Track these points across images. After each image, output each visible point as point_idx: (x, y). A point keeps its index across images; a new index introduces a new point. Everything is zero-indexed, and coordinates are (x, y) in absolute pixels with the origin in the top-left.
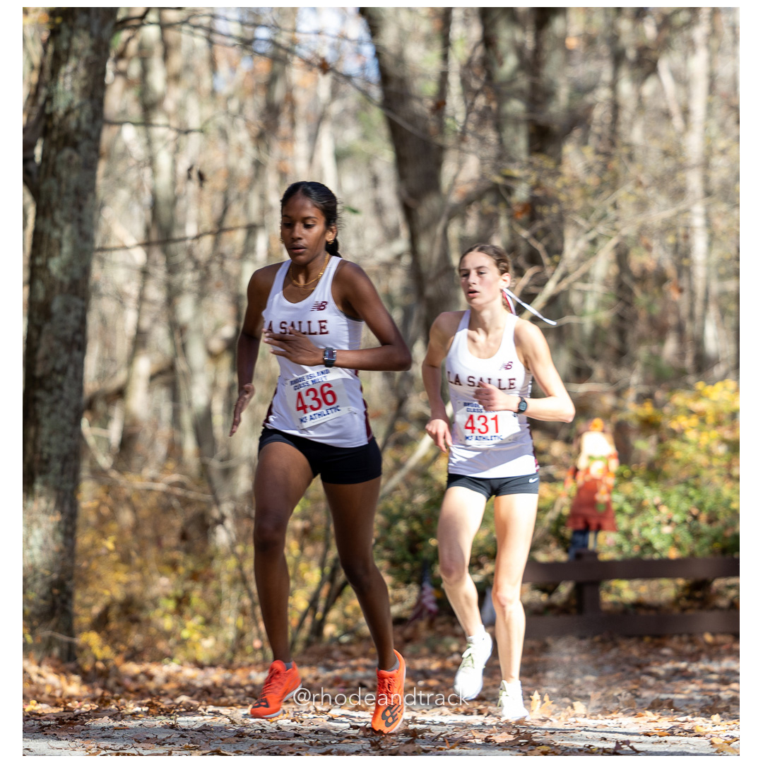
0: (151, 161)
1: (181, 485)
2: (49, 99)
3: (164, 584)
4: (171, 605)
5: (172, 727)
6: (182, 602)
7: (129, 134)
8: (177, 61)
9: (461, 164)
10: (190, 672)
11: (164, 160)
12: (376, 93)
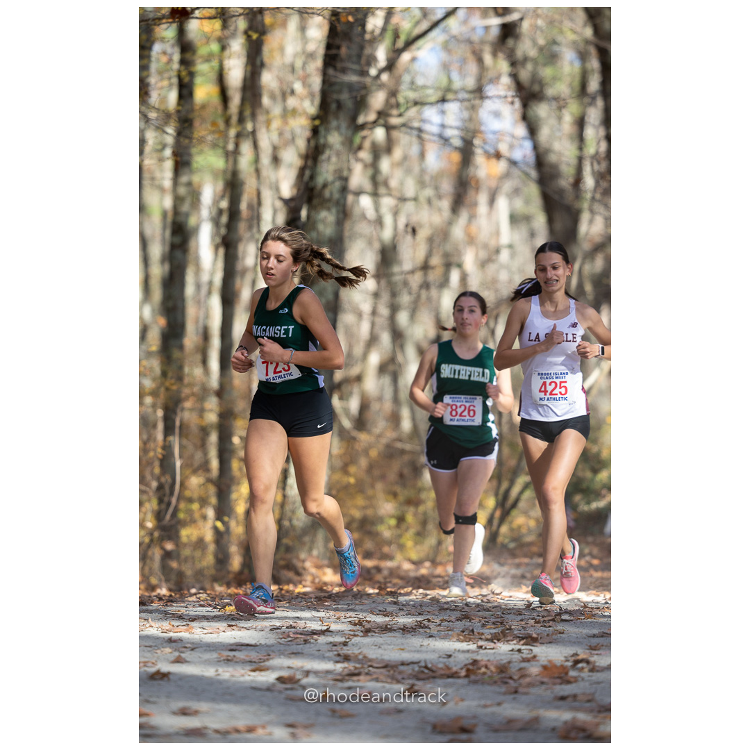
0: (379, 222)
1: (399, 440)
2: (312, 177)
3: (387, 508)
4: (393, 522)
5: (395, 603)
6: (401, 519)
7: (366, 202)
8: (398, 153)
9: (591, 222)
10: (407, 566)
11: (388, 220)
12: (534, 174)
